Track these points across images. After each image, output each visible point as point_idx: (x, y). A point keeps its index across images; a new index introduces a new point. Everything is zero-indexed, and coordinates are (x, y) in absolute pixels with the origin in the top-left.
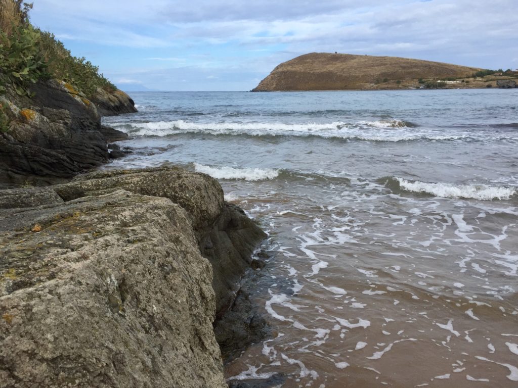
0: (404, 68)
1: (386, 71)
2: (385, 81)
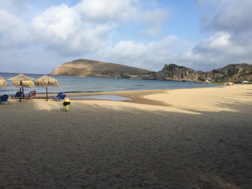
0: (116, 68)
1: (108, 69)
2: (107, 74)
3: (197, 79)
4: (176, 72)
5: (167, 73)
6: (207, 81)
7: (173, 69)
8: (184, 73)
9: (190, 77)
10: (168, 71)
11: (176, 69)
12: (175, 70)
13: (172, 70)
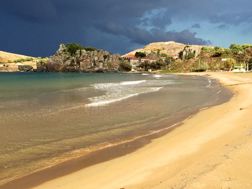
3: (118, 67)
4: (83, 56)
5: (68, 59)
6: (133, 70)
7: (76, 51)
8: (96, 59)
9: (107, 64)
10: (68, 56)
11: (83, 52)
12: (81, 54)
13: (75, 53)
